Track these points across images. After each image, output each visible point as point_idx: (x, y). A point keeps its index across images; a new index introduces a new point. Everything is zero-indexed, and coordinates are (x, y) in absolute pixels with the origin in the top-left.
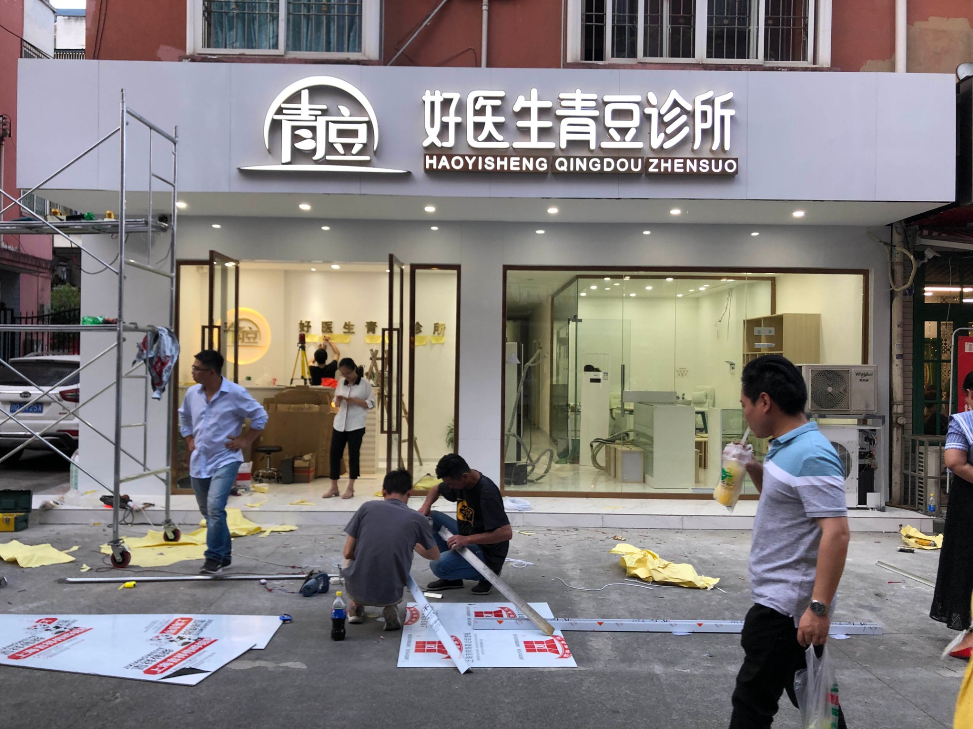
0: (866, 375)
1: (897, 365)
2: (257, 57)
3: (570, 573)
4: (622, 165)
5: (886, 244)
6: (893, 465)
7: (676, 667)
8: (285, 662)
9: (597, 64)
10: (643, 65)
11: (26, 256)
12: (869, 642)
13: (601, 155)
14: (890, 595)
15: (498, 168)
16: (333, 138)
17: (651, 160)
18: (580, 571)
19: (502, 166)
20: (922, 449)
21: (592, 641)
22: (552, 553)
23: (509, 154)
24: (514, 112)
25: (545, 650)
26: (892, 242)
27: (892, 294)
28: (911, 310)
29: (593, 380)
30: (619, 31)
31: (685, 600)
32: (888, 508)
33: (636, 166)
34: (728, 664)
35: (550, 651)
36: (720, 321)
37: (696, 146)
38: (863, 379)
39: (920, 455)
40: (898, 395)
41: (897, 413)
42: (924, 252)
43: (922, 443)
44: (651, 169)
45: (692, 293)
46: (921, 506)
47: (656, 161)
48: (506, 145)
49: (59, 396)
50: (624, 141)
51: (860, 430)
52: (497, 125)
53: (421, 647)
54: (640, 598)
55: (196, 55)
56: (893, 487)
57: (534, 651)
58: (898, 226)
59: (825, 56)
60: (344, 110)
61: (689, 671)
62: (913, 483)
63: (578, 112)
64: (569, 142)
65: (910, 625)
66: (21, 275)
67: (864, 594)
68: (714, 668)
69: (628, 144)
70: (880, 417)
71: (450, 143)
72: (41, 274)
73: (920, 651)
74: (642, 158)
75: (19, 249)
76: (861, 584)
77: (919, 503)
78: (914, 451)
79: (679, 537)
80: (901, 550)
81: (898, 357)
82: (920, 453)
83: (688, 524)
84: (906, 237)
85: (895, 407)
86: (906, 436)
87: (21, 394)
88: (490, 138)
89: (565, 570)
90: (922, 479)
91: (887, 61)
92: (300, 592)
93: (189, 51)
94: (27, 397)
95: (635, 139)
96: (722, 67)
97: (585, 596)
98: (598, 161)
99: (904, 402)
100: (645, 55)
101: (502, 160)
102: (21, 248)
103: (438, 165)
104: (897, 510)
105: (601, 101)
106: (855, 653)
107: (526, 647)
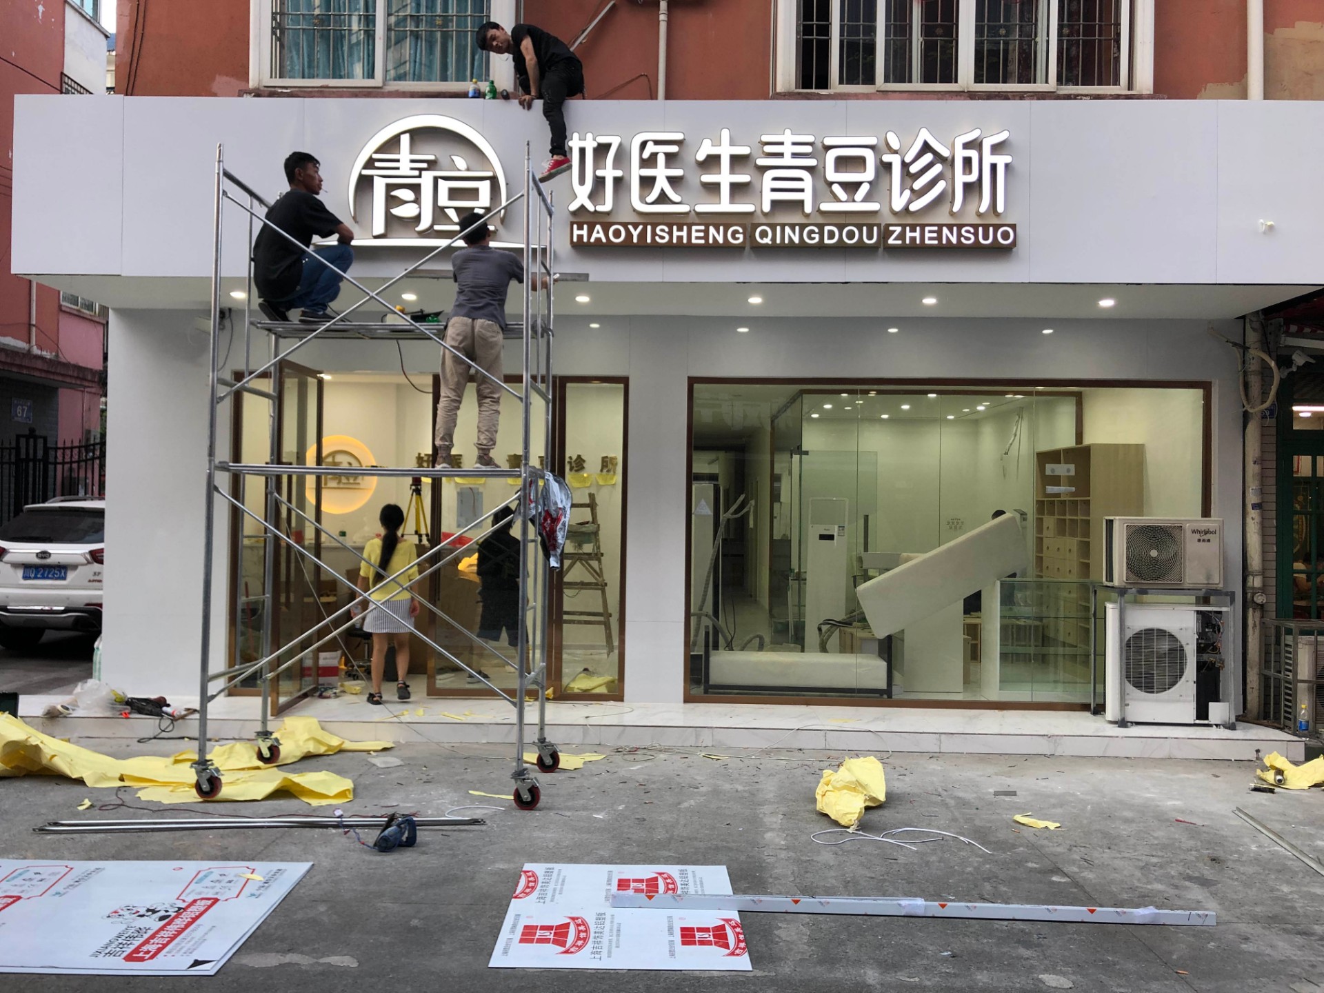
0: (1206, 532)
1: (1253, 519)
2: (345, 90)
3: (767, 820)
4: (851, 235)
5: (1235, 344)
6: (1248, 663)
7: (899, 973)
8: (328, 956)
9: (818, 94)
10: (884, 94)
11: (67, 365)
12: (1194, 936)
13: (820, 220)
14: (1233, 861)
15: (675, 241)
16: (443, 200)
17: (891, 228)
18: (782, 816)
19: (680, 238)
20: (1289, 639)
21: (781, 928)
22: (747, 788)
23: (690, 221)
24: (697, 161)
25: (709, 943)
26: (1244, 343)
27: (1246, 417)
28: (1274, 440)
29: (823, 537)
30: (849, 48)
31: (927, 863)
32: (1240, 725)
33: (870, 237)
34: (978, 968)
35: (716, 943)
36: (1006, 453)
37: (956, 208)
38: (1202, 538)
39: (1287, 649)
40: (1255, 561)
41: (1253, 588)
42: (1291, 356)
43: (1289, 632)
44: (891, 241)
45: (968, 414)
46: (1288, 722)
47: (899, 229)
48: (684, 208)
49: (88, 557)
50: (854, 201)
51: (1198, 612)
52: (672, 180)
53: (529, 934)
54: (863, 859)
55: (262, 89)
56: (1248, 694)
57: (693, 943)
58: (1252, 319)
59: (1145, 77)
60: (460, 162)
61: (917, 979)
62: (1277, 687)
63: (787, 160)
64: (775, 203)
65: (1258, 909)
66: (60, 390)
67: (1194, 859)
68: (955, 975)
69: (859, 205)
70: (1227, 594)
71: (607, 206)
72: (86, 390)
73: (1268, 951)
74: (879, 226)
75: (57, 356)
76: (1191, 843)
77: (1286, 718)
78: (1278, 642)
79: (934, 766)
80: (1256, 789)
81: (1254, 506)
82: (1287, 645)
83: (948, 746)
84: (1264, 334)
85: (1250, 579)
86: (1266, 620)
87: (37, 554)
88: (663, 198)
89: (761, 816)
90: (1290, 683)
91: (1236, 84)
92: (375, 845)
93: (252, 83)
94: (45, 558)
95: (867, 199)
96: (996, 96)
97: (782, 856)
98: (816, 230)
99: (1263, 572)
100: (887, 80)
101: (680, 229)
102: (60, 355)
103: (590, 235)
104: (1251, 728)
105: (819, 145)
106: (1171, 953)
107: (683, 936)
